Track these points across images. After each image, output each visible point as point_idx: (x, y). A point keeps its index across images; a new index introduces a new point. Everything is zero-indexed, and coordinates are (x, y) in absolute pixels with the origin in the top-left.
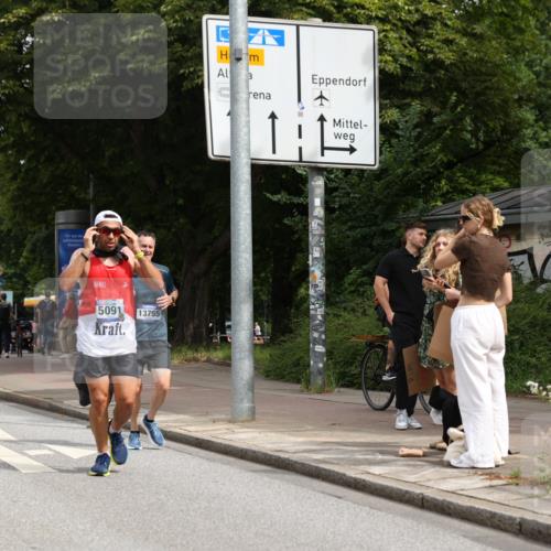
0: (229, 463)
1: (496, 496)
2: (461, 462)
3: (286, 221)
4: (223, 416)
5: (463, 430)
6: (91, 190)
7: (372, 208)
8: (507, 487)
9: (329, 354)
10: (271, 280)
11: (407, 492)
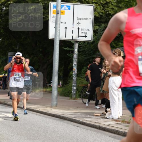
0: (50, 118)
1: (118, 126)
2: (110, 117)
3: (68, 55)
4: (49, 106)
5: (110, 109)
6: (18, 47)
7: (90, 52)
8: (121, 124)
9: (77, 89)
10: (63, 70)
11: (95, 125)
